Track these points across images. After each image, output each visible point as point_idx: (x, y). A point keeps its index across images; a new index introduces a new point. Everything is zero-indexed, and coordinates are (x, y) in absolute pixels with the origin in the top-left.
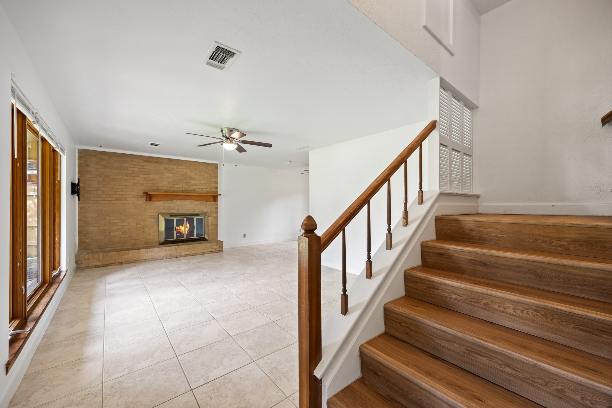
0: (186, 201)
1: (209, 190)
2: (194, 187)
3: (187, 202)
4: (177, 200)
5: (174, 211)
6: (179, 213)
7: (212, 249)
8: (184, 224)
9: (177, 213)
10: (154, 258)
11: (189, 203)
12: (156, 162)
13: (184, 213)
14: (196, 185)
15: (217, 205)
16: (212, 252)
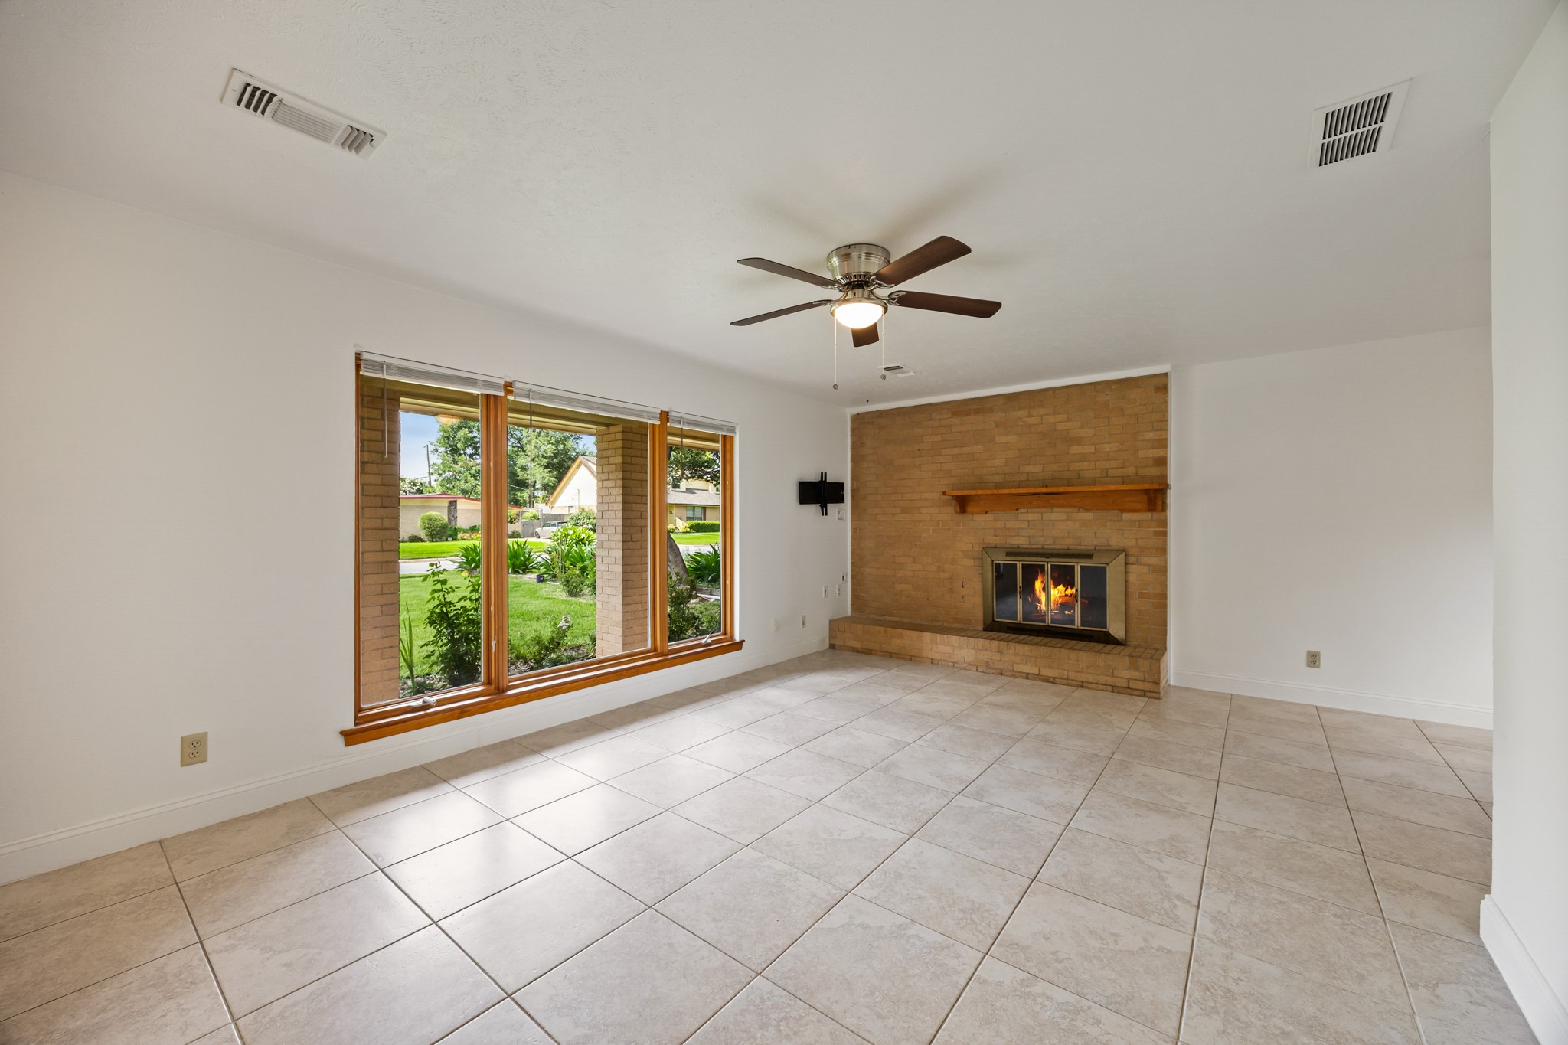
0: (1052, 512)
1: (1130, 471)
2: (1077, 466)
3: (1058, 514)
4: (1029, 510)
5: (1021, 541)
6: (1033, 547)
7: (1113, 676)
9: (1029, 546)
11: (1063, 516)
13: (1049, 547)
14: (1083, 458)
15: (1164, 523)
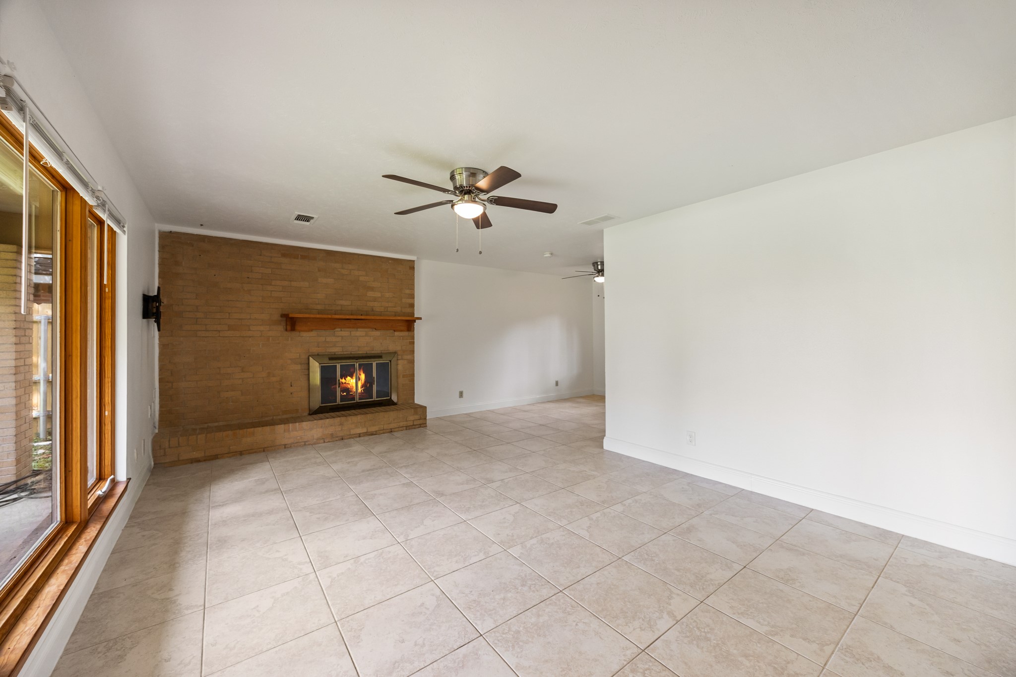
0: (357, 331)
1: (398, 309)
2: (371, 304)
3: (360, 332)
4: (342, 329)
5: (337, 350)
6: (345, 353)
7: (406, 421)
8: (354, 375)
9: (342, 353)
10: (301, 441)
11: (363, 333)
12: (303, 257)
13: (355, 353)
14: (375, 300)
15: (413, 338)
16: (408, 428)
